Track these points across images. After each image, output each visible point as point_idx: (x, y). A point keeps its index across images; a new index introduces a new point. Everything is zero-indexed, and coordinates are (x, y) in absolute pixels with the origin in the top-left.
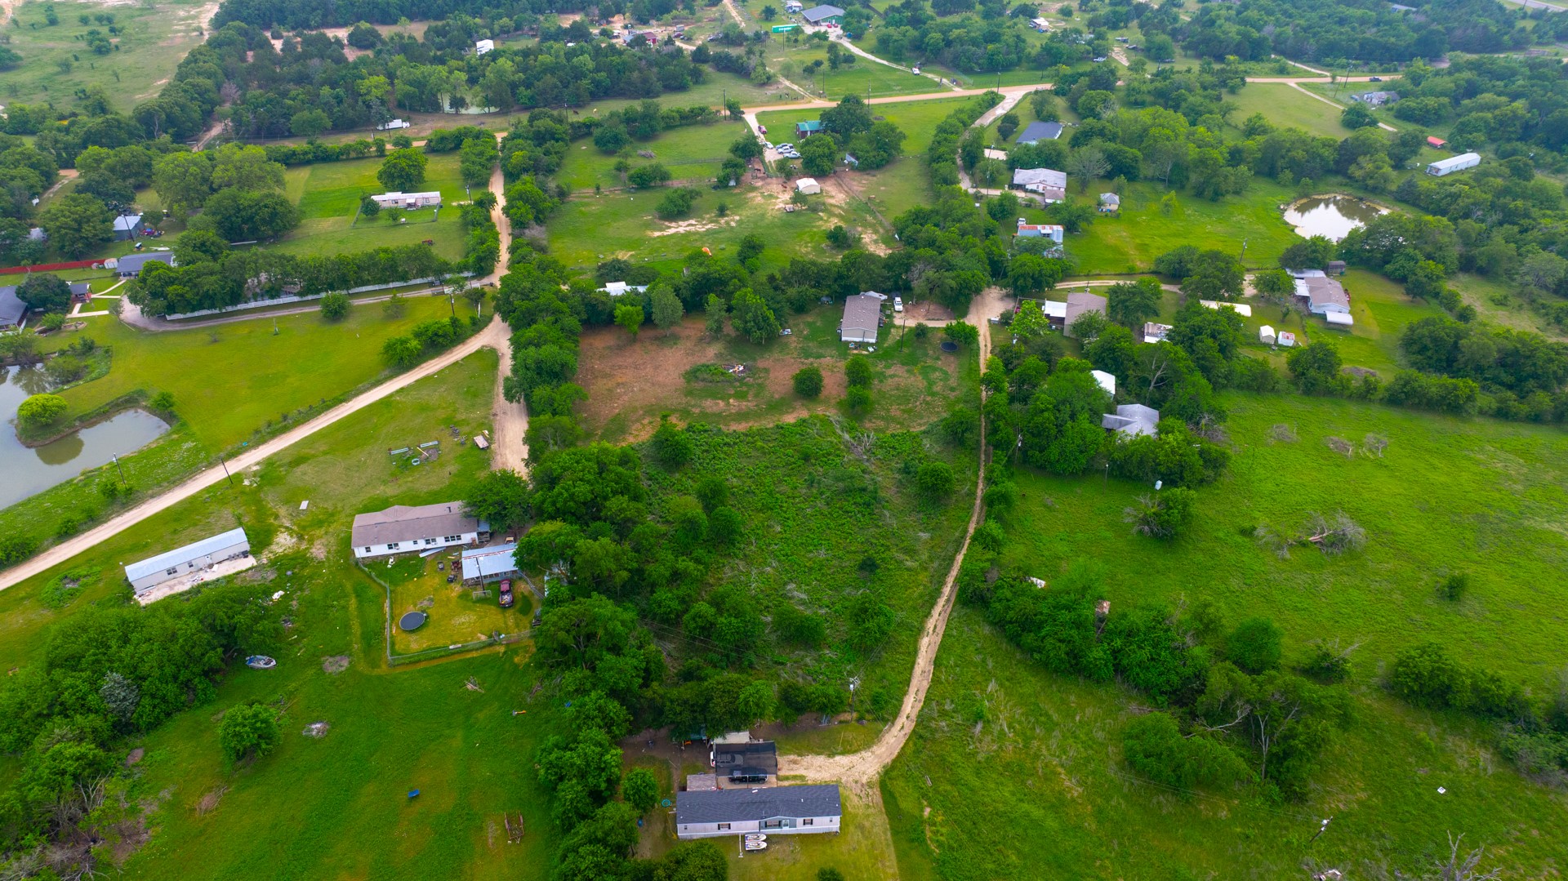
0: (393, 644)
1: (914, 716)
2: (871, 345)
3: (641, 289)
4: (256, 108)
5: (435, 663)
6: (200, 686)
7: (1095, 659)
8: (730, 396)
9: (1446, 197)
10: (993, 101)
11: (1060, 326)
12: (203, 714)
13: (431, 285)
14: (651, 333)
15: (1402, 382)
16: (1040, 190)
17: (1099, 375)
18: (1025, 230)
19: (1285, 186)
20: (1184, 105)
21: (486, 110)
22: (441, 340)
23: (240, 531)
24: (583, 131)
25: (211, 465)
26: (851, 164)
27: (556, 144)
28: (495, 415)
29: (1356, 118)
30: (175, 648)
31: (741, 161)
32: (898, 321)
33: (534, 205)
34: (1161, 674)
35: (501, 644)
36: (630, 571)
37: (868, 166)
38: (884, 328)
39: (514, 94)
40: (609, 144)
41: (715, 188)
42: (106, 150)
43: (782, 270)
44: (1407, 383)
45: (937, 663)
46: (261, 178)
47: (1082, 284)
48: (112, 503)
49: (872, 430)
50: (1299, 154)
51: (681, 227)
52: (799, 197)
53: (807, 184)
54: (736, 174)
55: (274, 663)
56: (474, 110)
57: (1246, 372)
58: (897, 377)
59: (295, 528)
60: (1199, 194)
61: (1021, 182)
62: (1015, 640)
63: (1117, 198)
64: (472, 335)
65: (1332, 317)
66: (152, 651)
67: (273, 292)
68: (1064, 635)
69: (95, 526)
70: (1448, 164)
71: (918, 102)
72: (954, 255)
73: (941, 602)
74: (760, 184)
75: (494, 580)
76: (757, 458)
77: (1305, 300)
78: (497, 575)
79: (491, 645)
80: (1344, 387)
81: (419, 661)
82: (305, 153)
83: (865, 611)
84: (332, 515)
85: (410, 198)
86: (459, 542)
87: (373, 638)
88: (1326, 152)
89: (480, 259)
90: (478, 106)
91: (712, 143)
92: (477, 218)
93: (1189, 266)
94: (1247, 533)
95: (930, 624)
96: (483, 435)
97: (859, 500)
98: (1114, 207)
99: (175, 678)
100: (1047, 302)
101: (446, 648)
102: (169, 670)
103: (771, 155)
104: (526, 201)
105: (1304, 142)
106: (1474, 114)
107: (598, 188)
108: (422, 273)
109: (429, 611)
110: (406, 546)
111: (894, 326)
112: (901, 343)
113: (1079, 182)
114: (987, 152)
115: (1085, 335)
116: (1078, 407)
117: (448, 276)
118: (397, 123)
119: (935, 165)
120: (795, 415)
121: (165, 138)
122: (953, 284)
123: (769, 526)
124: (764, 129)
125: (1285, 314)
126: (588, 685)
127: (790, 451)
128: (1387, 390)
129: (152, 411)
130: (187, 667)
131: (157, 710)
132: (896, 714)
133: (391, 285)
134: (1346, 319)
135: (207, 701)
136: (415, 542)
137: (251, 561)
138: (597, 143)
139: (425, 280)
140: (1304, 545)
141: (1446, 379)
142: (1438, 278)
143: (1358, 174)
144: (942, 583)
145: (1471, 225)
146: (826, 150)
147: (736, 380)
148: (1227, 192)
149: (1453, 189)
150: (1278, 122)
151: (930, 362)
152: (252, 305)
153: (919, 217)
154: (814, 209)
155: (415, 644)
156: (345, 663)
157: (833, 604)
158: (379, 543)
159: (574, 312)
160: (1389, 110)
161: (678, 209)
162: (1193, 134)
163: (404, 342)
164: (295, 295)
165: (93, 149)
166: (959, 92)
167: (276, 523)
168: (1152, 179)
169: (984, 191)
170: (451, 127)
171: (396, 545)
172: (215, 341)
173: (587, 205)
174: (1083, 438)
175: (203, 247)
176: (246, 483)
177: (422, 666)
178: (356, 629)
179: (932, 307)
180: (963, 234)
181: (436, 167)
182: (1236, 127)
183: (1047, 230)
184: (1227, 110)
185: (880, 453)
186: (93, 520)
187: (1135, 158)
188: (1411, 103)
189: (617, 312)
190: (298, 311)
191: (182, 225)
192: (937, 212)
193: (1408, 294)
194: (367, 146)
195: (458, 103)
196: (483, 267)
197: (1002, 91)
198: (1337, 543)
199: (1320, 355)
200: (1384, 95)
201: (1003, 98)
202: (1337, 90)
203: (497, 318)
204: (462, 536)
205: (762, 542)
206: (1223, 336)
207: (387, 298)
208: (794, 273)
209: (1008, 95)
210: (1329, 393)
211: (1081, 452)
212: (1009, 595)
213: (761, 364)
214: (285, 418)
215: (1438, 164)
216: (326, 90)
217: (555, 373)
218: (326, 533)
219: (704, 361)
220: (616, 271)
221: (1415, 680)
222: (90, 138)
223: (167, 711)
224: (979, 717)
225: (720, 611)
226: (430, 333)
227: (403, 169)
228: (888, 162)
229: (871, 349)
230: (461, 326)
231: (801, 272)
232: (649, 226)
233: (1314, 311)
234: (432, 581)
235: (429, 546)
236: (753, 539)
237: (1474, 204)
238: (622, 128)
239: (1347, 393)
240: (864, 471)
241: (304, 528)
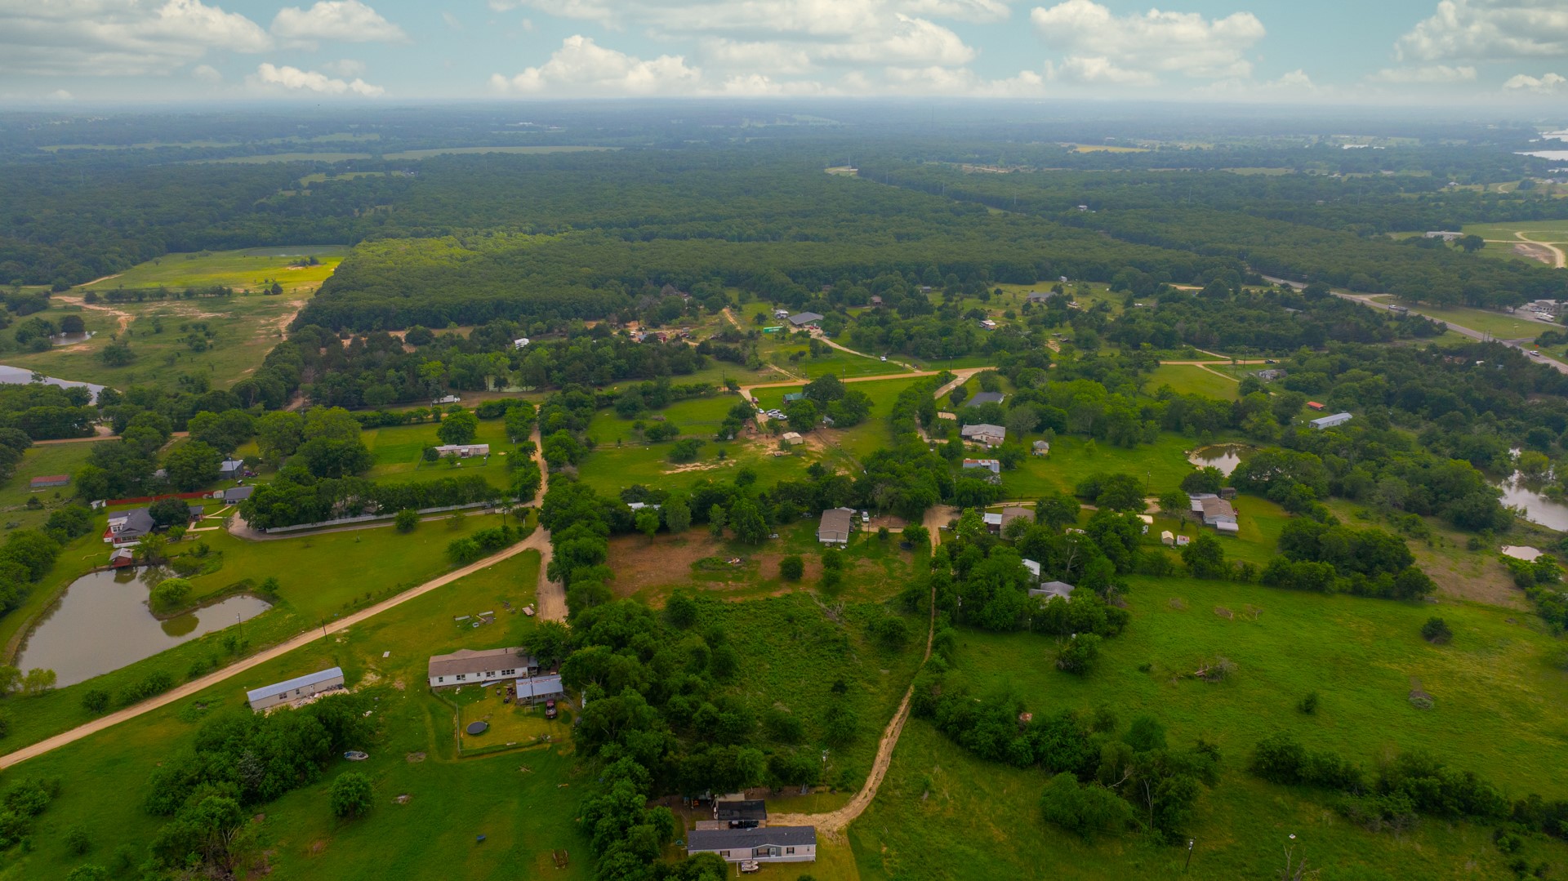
0: (461, 744)
1: (875, 789)
2: (844, 544)
3: (656, 507)
4: (333, 386)
5: (495, 755)
6: (311, 768)
7: (1017, 746)
8: (729, 579)
9: (1319, 441)
10: (947, 379)
11: (997, 532)
12: (313, 791)
13: (483, 508)
14: (664, 538)
15: (1274, 566)
16: (984, 440)
17: (1028, 563)
18: (968, 463)
19: (1189, 437)
20: (1105, 379)
21: (525, 388)
22: (494, 542)
23: (338, 669)
24: (606, 403)
25: (309, 629)
26: (828, 423)
27: (585, 410)
28: (539, 594)
29: (1250, 386)
30: (296, 735)
31: (738, 420)
32: (865, 529)
33: (569, 449)
34: (1069, 756)
35: (547, 742)
36: (651, 683)
37: (841, 425)
38: (854, 534)
39: (548, 377)
40: (627, 411)
41: (717, 440)
42: (213, 414)
43: (771, 490)
44: (1278, 566)
45: (893, 755)
46: (342, 432)
47: (1015, 504)
48: (232, 653)
49: (842, 602)
50: (1199, 412)
51: (689, 468)
52: (785, 445)
53: (791, 436)
54: (734, 429)
55: (367, 756)
56: (514, 389)
57: (1146, 560)
58: (865, 566)
59: (380, 670)
60: (1117, 442)
61: (968, 434)
62: (955, 739)
63: (1047, 445)
64: (517, 542)
65: (1221, 525)
66: (277, 738)
67: (355, 511)
68: (991, 727)
69: (218, 670)
70: (1324, 422)
71: (885, 380)
72: (910, 479)
73: (898, 716)
74: (753, 438)
75: (541, 700)
76: (751, 620)
77: (1200, 514)
78: (543, 696)
79: (539, 743)
80: (1227, 572)
81: (482, 754)
82: (375, 418)
83: (835, 711)
84: (410, 661)
85: (465, 449)
86: (513, 676)
87: (445, 740)
88: (1221, 411)
89: (525, 487)
90: (517, 385)
91: (716, 410)
92: (519, 461)
93: (1102, 488)
94: (1145, 669)
95: (889, 730)
96: (530, 607)
97: (832, 647)
98: (1045, 452)
99: (292, 760)
100: (986, 514)
101: (504, 745)
102: (289, 753)
103: (762, 418)
104: (563, 446)
105: (1203, 404)
106: (1345, 384)
107: (619, 442)
108: (477, 498)
109: (490, 722)
110: (471, 678)
111: (862, 532)
112: (867, 543)
113: (1016, 432)
114: (940, 414)
115: (1015, 535)
116: (1006, 577)
117: (497, 502)
118: (450, 398)
119: (896, 421)
120: (781, 592)
121: (260, 406)
122: (908, 497)
123: (760, 665)
124: (756, 400)
125: (1183, 524)
126: (620, 753)
127: (778, 615)
128: (1263, 573)
129: (257, 595)
130: (302, 752)
131: (278, 784)
132: (861, 787)
133: (451, 508)
134: (1234, 527)
135: (314, 781)
136: (479, 675)
137: (345, 691)
138: (618, 410)
139: (479, 504)
140: (1190, 677)
141: (1308, 563)
142: (1310, 498)
143: (1248, 426)
144: (899, 704)
145: (1339, 461)
146: (808, 411)
147: (733, 568)
148: (1139, 440)
149: (1323, 435)
150: (1181, 390)
151: (890, 556)
152: (337, 521)
153: (882, 455)
154: (798, 455)
155: (479, 744)
156: (423, 757)
157: (811, 715)
158: (450, 674)
159: (603, 518)
160: (1279, 383)
161: (686, 454)
162: (1110, 399)
163: (465, 542)
164: (373, 514)
165: (202, 414)
166: (918, 373)
167: (364, 667)
168: (1078, 433)
169: (938, 441)
170: (496, 400)
171: (463, 676)
172: (308, 547)
173: (611, 453)
174: (1010, 600)
175: (298, 479)
176: (338, 640)
177: (485, 757)
178: (432, 734)
179: (893, 519)
180: (918, 466)
181: (482, 428)
182: (1150, 396)
183: (986, 463)
184: (1141, 383)
185: (849, 617)
186: (216, 665)
187: (1062, 416)
188: (1297, 377)
189: (638, 519)
190: (374, 526)
191: (274, 467)
192: (898, 453)
193: (1287, 510)
194: (427, 414)
195: (501, 383)
196: (526, 494)
197: (954, 372)
198: (1215, 676)
199: (1205, 545)
200: (1275, 372)
201: (956, 377)
202: (1236, 370)
203: (540, 529)
204: (516, 670)
205: (754, 676)
206: (1125, 531)
207: (449, 517)
208: (781, 492)
209: (959, 375)
210: (1216, 577)
211: (1009, 611)
212: (949, 703)
213: (753, 558)
214: (368, 596)
215: (1317, 421)
216: (391, 373)
217: (590, 559)
218: (405, 673)
219: (707, 556)
220: (637, 494)
221: (1270, 758)
222: (199, 406)
223: (287, 786)
224: (927, 785)
225: (721, 710)
226: (486, 537)
227: (459, 426)
228: (858, 422)
229: (843, 547)
230: (511, 533)
231: (786, 491)
232: (661, 467)
233: (1208, 522)
234: (491, 702)
235: (489, 679)
236: (747, 672)
237: (1340, 445)
238: (640, 397)
239: (1230, 576)
240: (837, 629)
241: (387, 670)
